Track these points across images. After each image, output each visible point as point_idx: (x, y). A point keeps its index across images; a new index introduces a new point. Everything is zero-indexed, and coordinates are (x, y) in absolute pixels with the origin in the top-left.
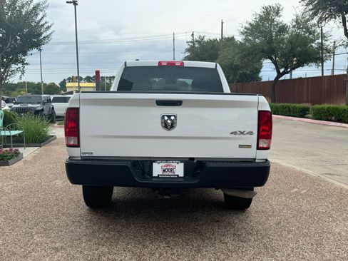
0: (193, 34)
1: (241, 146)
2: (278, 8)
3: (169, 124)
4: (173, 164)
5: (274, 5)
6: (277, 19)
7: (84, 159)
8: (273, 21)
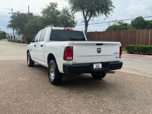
0: (12, 10)
1: (116, 57)
2: (56, 4)
3: (99, 51)
4: (99, 64)
5: (54, 3)
6: (56, 8)
7: (73, 64)
8: (54, 9)
